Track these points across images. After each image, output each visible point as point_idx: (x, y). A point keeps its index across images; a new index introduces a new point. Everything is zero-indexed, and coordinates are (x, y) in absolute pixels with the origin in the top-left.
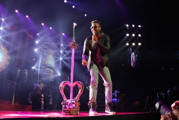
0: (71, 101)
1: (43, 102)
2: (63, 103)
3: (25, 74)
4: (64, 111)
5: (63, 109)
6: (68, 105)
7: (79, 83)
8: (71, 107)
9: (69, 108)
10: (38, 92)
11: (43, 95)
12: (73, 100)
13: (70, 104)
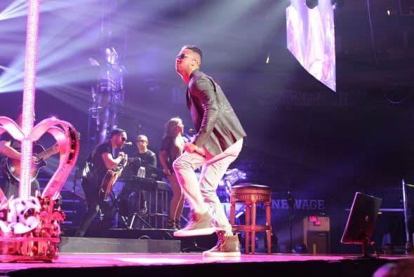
0: (24, 203)
9: (15, 235)
12: (32, 198)
13: (18, 220)
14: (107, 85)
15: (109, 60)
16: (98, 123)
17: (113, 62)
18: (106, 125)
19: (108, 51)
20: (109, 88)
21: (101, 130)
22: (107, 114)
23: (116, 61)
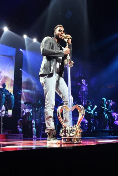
0: (71, 128)
1: (35, 129)
2: (62, 130)
3: (12, 98)
4: (65, 140)
5: (62, 137)
6: (68, 132)
7: (79, 106)
8: (71, 135)
9: (70, 136)
10: (29, 119)
11: (34, 122)
12: (73, 126)
13: (70, 132)
14: (83, 90)
15: (83, 83)
16: (82, 100)
17: (84, 83)
18: (84, 101)
19: (83, 80)
20: (84, 91)
21: (83, 102)
22: (84, 98)
23: (85, 83)
